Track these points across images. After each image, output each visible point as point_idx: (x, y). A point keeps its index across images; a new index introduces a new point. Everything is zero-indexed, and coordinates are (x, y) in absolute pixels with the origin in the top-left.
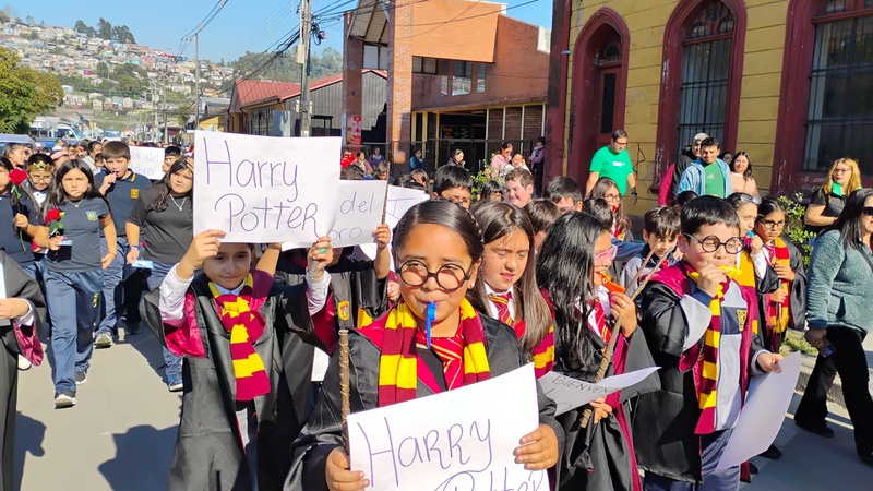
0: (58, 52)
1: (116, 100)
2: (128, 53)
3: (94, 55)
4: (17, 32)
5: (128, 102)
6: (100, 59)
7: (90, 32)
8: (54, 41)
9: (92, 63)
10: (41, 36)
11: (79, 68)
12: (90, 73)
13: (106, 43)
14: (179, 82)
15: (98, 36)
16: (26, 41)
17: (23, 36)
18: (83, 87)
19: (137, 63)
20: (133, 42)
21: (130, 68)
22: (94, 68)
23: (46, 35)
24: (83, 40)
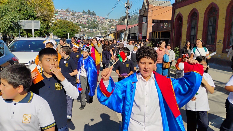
0: (79, 18)
1: (91, 30)
2: (94, 18)
3: (87, 19)
4: (70, 14)
5: (94, 30)
6: (88, 20)
7: (86, 13)
8: (78, 16)
9: (86, 21)
10: (75, 15)
11: (83, 22)
12: (86, 23)
13: (89, 15)
14: (106, 25)
15: (88, 14)
16: (72, 16)
17: (71, 15)
18: (84, 27)
19: (96, 20)
20: (95, 15)
21: (94, 21)
22: (86, 22)
23: (76, 14)
24: (84, 15)
